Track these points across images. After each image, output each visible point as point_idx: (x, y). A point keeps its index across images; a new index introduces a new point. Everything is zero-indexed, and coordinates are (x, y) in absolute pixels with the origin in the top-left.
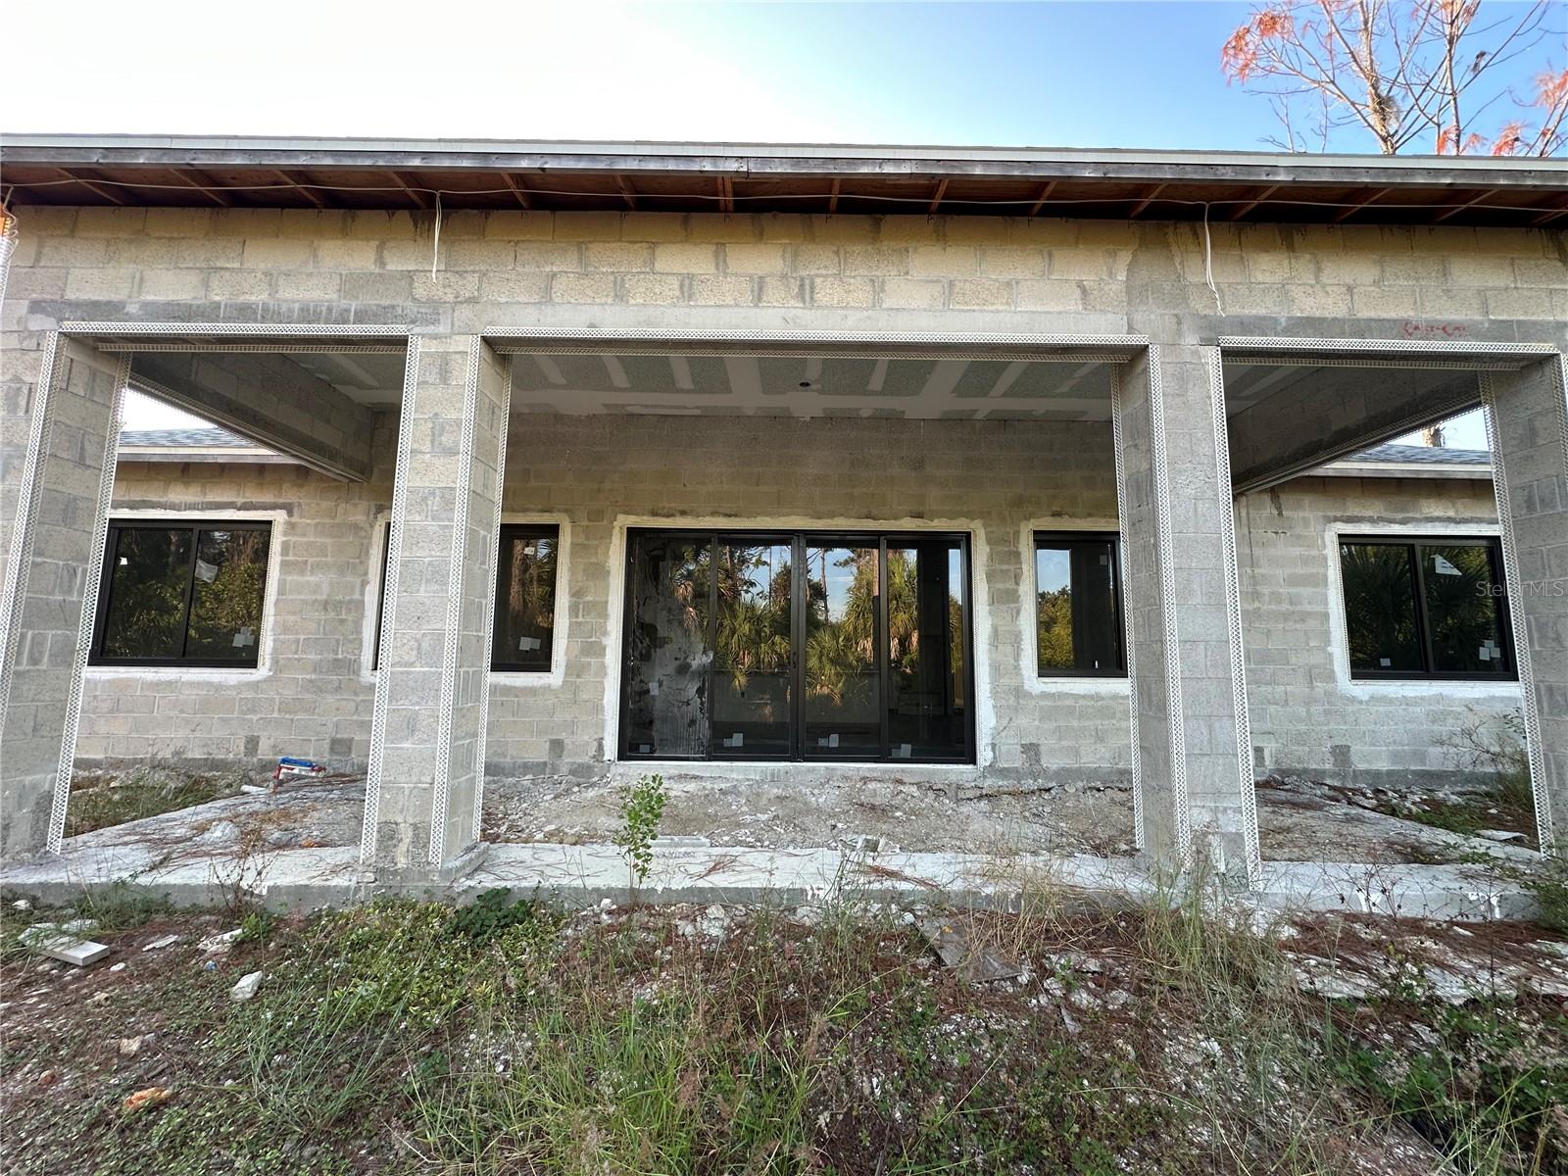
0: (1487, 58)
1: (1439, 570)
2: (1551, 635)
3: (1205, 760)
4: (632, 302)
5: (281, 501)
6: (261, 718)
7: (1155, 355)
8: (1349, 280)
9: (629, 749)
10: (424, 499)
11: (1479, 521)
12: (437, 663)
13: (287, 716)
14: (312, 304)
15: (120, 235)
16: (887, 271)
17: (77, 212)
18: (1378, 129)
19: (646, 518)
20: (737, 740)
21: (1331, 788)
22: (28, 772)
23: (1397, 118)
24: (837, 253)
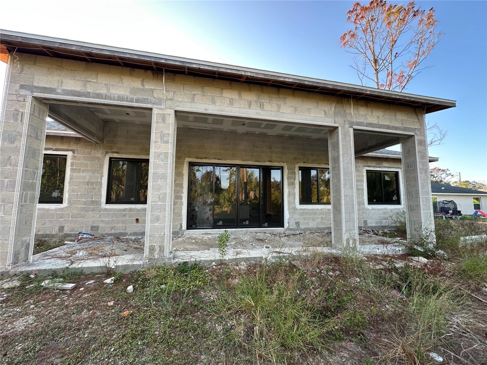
0: (398, 54)
1: (386, 179)
2: (411, 195)
3: (349, 222)
4: (217, 104)
5: (70, 148)
6: (65, 220)
7: (340, 128)
8: (378, 115)
9: (189, 227)
10: (159, 155)
11: (394, 168)
12: (165, 201)
13: (75, 219)
14: (121, 96)
15: (53, 66)
16: (281, 103)
17: (36, 57)
18: (374, 67)
19: (194, 159)
20: (221, 223)
21: (364, 230)
22: (24, 236)
23: (378, 65)
24: (269, 97)
